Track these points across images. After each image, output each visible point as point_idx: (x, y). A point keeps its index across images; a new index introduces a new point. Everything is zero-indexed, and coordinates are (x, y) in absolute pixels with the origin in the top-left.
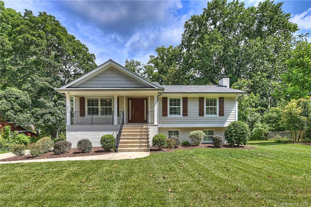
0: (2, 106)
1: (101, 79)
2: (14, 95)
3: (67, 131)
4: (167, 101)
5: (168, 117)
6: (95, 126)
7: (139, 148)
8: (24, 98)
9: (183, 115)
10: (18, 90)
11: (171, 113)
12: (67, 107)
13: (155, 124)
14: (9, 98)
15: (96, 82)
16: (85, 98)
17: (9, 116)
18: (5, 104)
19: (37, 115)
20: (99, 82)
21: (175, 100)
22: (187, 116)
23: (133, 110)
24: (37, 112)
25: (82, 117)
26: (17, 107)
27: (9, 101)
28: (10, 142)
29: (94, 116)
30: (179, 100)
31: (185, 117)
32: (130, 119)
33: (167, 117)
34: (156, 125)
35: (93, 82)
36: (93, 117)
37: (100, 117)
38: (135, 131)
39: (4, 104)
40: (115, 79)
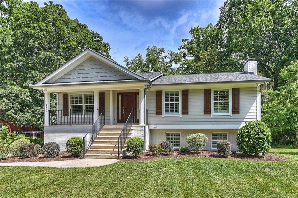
0: (2, 106)
1: (80, 72)
2: (14, 93)
3: (46, 132)
4: (162, 95)
5: (163, 116)
6: (73, 127)
7: (109, 155)
8: (24, 96)
9: (183, 113)
10: (19, 89)
11: (167, 111)
12: (45, 105)
13: (141, 125)
14: (10, 97)
15: (75, 76)
16: (68, 94)
17: (9, 115)
18: (6, 103)
19: (36, 114)
20: (78, 76)
21: (172, 94)
22: (188, 114)
23: (124, 108)
26: (17, 106)
27: (10, 100)
28: (8, 143)
29: (73, 115)
30: (177, 94)
31: (185, 116)
33: (161, 115)
34: (142, 127)
35: (71, 76)
36: (72, 117)
37: (84, 116)
38: (114, 134)
39: (5, 103)
40: (95, 71)
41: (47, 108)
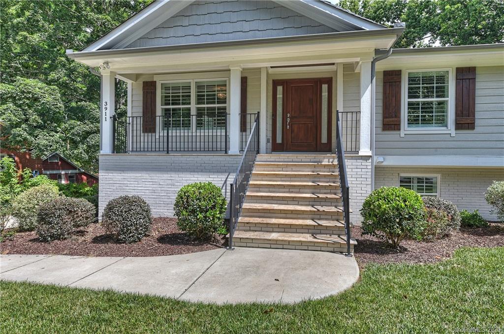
0: (4, 116)
1: (194, 19)
2: (29, 93)
3: (103, 170)
4: (400, 82)
5: (402, 133)
6: (175, 158)
8: (48, 99)
9: (459, 126)
10: (40, 84)
11: (413, 121)
12: (104, 104)
13: (361, 154)
14: (20, 99)
15: (180, 31)
16: (155, 82)
17: (18, 136)
18: (12, 112)
19: (73, 134)
20: (189, 30)
21: (428, 79)
22: (473, 128)
23: (289, 115)
24: (73, 128)
25: (150, 134)
26: (34, 117)
27: (20, 106)
29: (174, 131)
30: (442, 79)
31: (466, 134)
32: (279, 140)
33: (397, 132)
34: (366, 158)
35: (171, 32)
36: (170, 134)
37: (194, 134)
39: (9, 112)
40: (234, 17)
41: (108, 111)
